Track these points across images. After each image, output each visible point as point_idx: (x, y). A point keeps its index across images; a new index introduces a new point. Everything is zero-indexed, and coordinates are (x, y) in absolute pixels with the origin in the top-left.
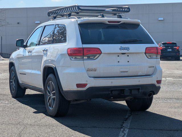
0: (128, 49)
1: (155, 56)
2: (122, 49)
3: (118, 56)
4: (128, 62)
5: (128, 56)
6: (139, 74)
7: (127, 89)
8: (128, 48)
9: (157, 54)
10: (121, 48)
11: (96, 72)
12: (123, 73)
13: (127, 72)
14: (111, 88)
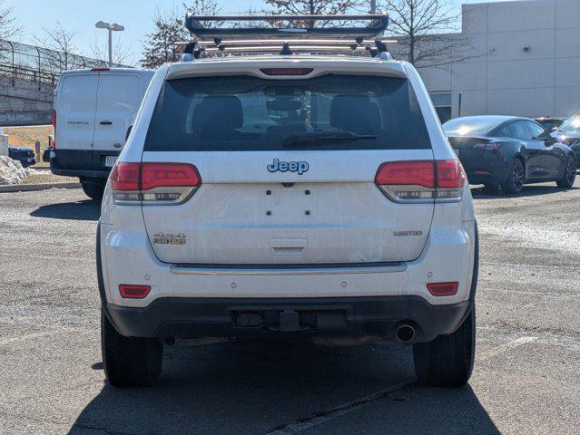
0: (301, 168)
1: (429, 194)
2: (276, 168)
3: (269, 193)
4: (308, 213)
5: (307, 192)
6: (354, 258)
7: (289, 311)
8: (303, 166)
9: (436, 186)
10: (273, 167)
11: (184, 247)
12: (285, 253)
13: (301, 248)
14: (231, 304)
